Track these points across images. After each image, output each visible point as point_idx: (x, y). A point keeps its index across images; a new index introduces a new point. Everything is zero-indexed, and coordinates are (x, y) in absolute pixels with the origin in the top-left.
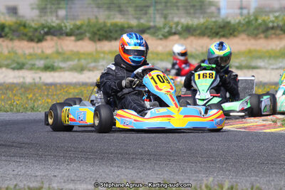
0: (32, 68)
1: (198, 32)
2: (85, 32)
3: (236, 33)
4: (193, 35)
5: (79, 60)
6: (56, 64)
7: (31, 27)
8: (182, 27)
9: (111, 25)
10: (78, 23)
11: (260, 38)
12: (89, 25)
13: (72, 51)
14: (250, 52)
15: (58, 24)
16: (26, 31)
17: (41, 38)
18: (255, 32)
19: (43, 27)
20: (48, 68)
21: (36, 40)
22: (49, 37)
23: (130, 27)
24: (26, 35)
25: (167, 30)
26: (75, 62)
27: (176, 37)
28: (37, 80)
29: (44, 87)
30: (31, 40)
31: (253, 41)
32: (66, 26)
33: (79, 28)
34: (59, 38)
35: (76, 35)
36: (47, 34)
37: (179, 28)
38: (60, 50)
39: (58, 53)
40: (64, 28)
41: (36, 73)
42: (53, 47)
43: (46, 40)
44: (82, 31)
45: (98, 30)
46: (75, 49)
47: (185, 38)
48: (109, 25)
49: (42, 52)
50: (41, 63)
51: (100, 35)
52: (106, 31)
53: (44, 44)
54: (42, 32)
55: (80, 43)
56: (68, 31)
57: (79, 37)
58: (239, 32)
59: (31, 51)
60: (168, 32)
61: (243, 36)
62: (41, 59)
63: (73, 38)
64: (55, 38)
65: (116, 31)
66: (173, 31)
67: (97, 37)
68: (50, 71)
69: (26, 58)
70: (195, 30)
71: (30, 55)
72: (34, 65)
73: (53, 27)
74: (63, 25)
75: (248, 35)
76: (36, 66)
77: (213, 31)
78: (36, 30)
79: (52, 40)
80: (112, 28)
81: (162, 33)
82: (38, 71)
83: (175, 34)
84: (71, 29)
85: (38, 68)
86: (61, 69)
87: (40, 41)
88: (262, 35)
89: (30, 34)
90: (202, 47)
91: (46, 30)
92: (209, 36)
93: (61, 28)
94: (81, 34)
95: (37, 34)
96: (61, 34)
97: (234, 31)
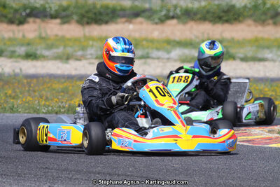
0: (12, 55)
1: (199, 16)
2: (72, 13)
3: (241, 19)
4: (193, 19)
5: (65, 47)
6: (38, 52)
7: (12, 8)
8: (181, 11)
9: (102, 7)
10: (65, 3)
11: (269, 24)
12: (77, 6)
13: (57, 36)
14: (257, 40)
15: (42, 5)
16: (5, 12)
17: (22, 20)
18: (263, 17)
19: (25, 8)
20: (30, 56)
21: (17, 22)
22: (31, 20)
23: (123, 9)
24: (5, 16)
25: (164, 13)
26: (60, 50)
27: (174, 21)
28: (17, 71)
29: (25, 81)
30: (11, 22)
31: (260, 28)
32: (50, 8)
33: (65, 9)
34: (43, 21)
35: (62, 18)
36: (29, 15)
37: (178, 11)
38: (44, 35)
39: (41, 38)
40: (48, 10)
41: (16, 62)
42: (35, 30)
43: (28, 22)
44: (68, 12)
45: (87, 12)
46: (60, 33)
47: (185, 23)
48: (98, 6)
49: (24, 36)
50: (22, 50)
51: (88, 18)
52: (95, 14)
53: (26, 27)
54: (24, 14)
55: (66, 27)
56: (53, 12)
57: (65, 20)
58: (245, 17)
59: (11, 35)
60: (165, 15)
61: (250, 22)
62: (22, 45)
63: (58, 21)
64: (38, 20)
65: (107, 14)
66: (171, 14)
67: (85, 20)
68: (32, 60)
69: (5, 44)
70: (195, 14)
71: (10, 39)
72: (14, 52)
73: (36, 8)
74: (47, 6)
75: (255, 21)
76: (17, 54)
77: (216, 15)
78: (16, 11)
79: (34, 22)
80: (102, 10)
81: (158, 16)
82: (19, 60)
83: (173, 18)
84: (56, 11)
85: (19, 56)
86: (44, 58)
87: (21, 23)
88: (271, 21)
89: (10, 16)
90: (203, 33)
91: (28, 11)
92: (210, 21)
93: (45, 9)
94: (67, 16)
95: (18, 16)
96: (45, 16)
97: (239, 16)
